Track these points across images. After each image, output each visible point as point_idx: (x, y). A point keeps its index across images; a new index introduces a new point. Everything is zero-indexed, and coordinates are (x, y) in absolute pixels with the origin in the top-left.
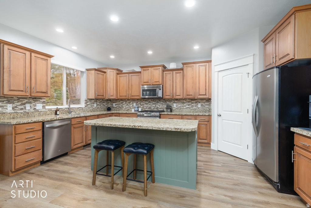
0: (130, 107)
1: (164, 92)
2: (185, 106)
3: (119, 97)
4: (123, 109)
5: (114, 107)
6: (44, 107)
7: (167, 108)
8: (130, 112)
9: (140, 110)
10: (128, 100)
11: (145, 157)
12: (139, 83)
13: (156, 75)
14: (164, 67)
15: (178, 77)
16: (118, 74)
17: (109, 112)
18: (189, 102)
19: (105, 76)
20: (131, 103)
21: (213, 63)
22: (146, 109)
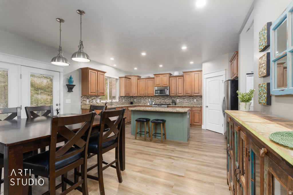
0: (146, 102)
1: (170, 91)
2: (185, 101)
3: (139, 95)
4: (141, 103)
5: (135, 102)
6: (100, 101)
7: (172, 103)
8: (147, 105)
9: (153, 103)
10: (145, 97)
11: (162, 124)
12: (153, 86)
13: (165, 80)
14: (170, 74)
15: (180, 81)
16: (138, 79)
17: (131, 105)
18: (188, 98)
19: (130, 81)
20: (147, 99)
21: (203, 72)
22: (158, 103)
